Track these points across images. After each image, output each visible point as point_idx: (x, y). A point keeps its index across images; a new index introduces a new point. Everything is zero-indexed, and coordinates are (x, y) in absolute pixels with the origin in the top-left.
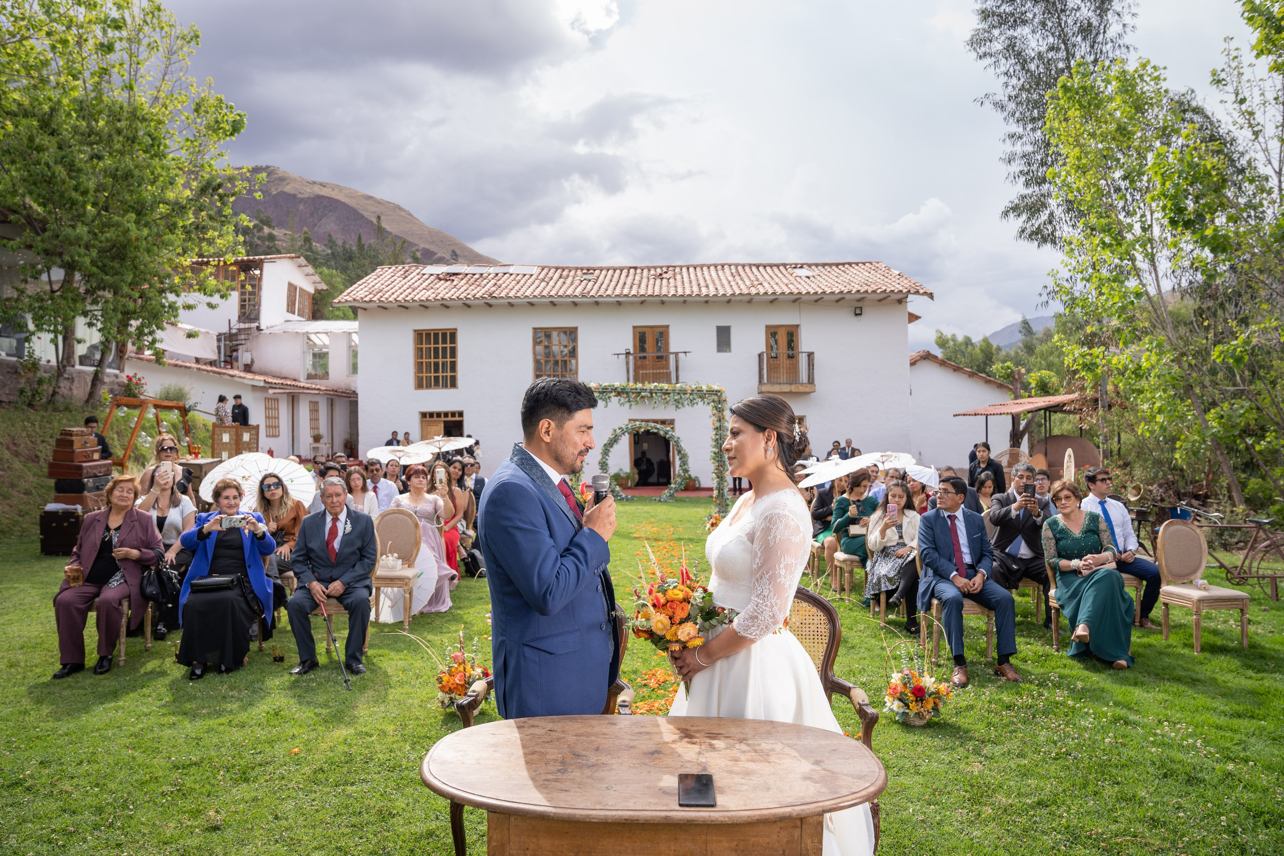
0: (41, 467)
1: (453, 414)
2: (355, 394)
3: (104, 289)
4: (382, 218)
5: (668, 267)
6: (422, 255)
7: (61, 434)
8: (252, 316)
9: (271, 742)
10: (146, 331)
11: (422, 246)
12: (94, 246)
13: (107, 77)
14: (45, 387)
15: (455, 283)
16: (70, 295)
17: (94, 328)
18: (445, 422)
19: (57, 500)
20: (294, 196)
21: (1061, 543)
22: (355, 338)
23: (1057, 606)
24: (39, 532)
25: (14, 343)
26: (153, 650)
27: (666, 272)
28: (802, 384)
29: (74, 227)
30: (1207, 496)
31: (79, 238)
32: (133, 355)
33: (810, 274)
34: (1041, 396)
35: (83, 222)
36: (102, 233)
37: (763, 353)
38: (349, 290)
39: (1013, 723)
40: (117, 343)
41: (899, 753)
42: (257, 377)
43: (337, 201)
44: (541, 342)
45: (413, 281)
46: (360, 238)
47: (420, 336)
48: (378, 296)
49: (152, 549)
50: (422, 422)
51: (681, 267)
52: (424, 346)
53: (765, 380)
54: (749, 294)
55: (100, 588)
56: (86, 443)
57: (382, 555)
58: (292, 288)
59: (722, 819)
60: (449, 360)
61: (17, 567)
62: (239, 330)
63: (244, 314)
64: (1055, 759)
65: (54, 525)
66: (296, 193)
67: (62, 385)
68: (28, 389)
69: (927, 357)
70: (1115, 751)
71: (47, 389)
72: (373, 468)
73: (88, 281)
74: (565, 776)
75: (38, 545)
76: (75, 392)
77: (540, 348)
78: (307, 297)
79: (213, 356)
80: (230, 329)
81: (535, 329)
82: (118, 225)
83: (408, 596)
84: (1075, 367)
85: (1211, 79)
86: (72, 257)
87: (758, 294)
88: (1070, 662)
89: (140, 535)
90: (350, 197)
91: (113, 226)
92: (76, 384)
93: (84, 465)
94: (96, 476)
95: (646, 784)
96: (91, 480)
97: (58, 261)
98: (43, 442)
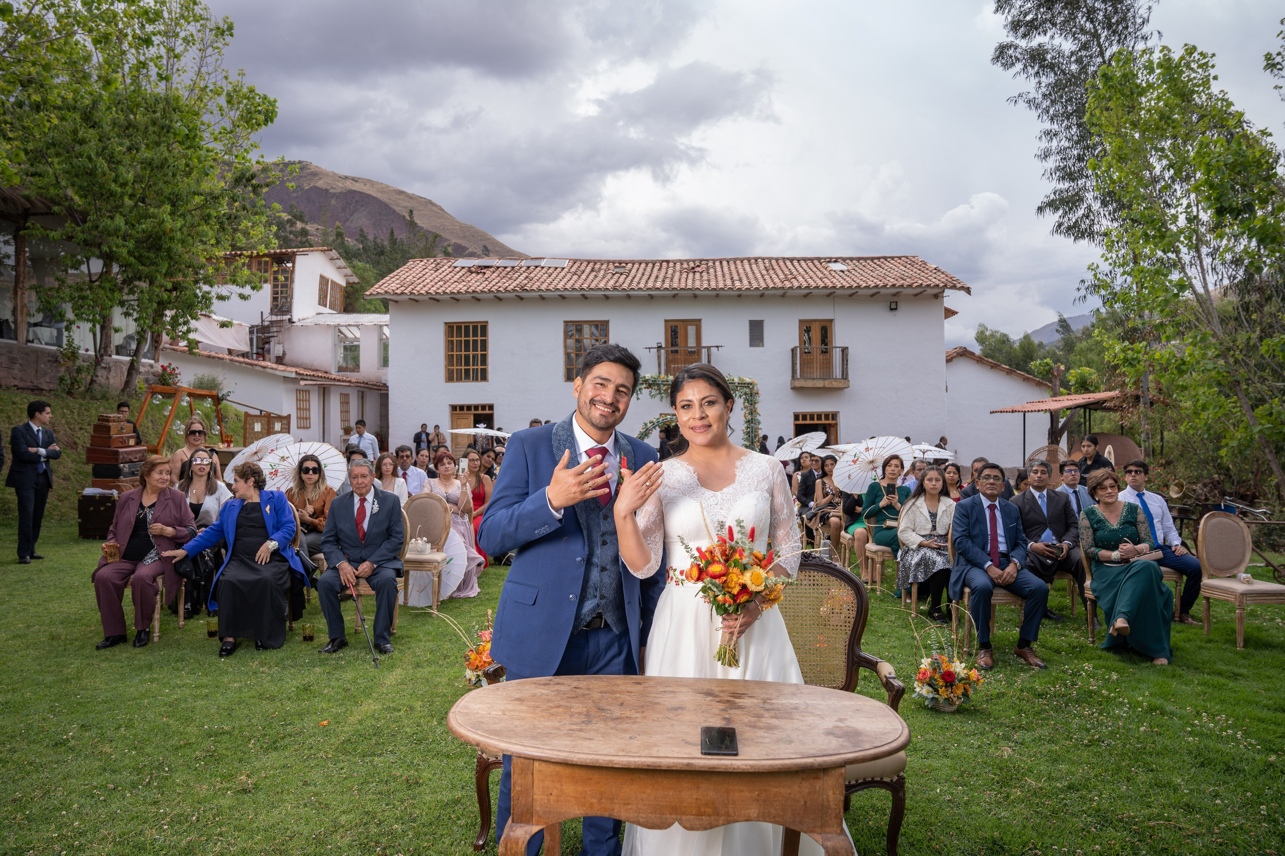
0: (79, 454)
1: (484, 407)
2: (385, 386)
3: (140, 279)
4: (414, 212)
5: (701, 261)
6: (453, 250)
7: (99, 420)
8: (284, 309)
9: (301, 715)
10: (181, 320)
11: (454, 241)
12: (131, 236)
13: (145, 71)
14: (84, 375)
15: (486, 276)
16: (108, 285)
17: (131, 318)
18: (475, 415)
19: (94, 485)
20: (327, 191)
21: (1099, 533)
22: (386, 330)
23: (1092, 597)
24: (77, 516)
25: (55, 332)
26: (186, 627)
27: (698, 266)
28: (836, 379)
29: (112, 218)
30: (1255, 497)
31: (117, 230)
32: (168, 346)
33: (844, 268)
34: (1081, 393)
35: (121, 212)
36: (139, 224)
37: (796, 347)
38: (380, 283)
39: (1045, 710)
40: (153, 333)
41: (927, 736)
42: (289, 369)
43: (369, 196)
44: (573, 335)
45: (444, 274)
46: (392, 232)
47: (451, 328)
48: (409, 289)
49: (185, 527)
50: (452, 415)
51: (714, 261)
52: (455, 339)
53: (798, 376)
54: (783, 288)
55: (136, 565)
56: (122, 429)
57: (411, 539)
58: (324, 281)
59: (744, 767)
60: (479, 353)
61: (56, 549)
62: (271, 322)
63: (277, 306)
64: (1087, 745)
65: (91, 509)
66: (328, 188)
67: (99, 374)
68: (67, 377)
69: (964, 353)
70: (1150, 740)
71: (85, 377)
72: (405, 454)
73: (124, 271)
74: (589, 727)
75: (76, 530)
76: (112, 381)
77: (571, 342)
78: (338, 290)
79: (246, 348)
80: (263, 321)
81: (566, 322)
82: (154, 216)
83: (436, 579)
84: (1116, 362)
85: (1265, 63)
86: (110, 248)
87: (791, 288)
88: (1105, 654)
89: (174, 513)
90: (382, 192)
91: (150, 217)
92: (113, 373)
93: (121, 450)
94: (132, 462)
95: (670, 735)
96: (127, 465)
97: (97, 252)
98: (81, 429)
